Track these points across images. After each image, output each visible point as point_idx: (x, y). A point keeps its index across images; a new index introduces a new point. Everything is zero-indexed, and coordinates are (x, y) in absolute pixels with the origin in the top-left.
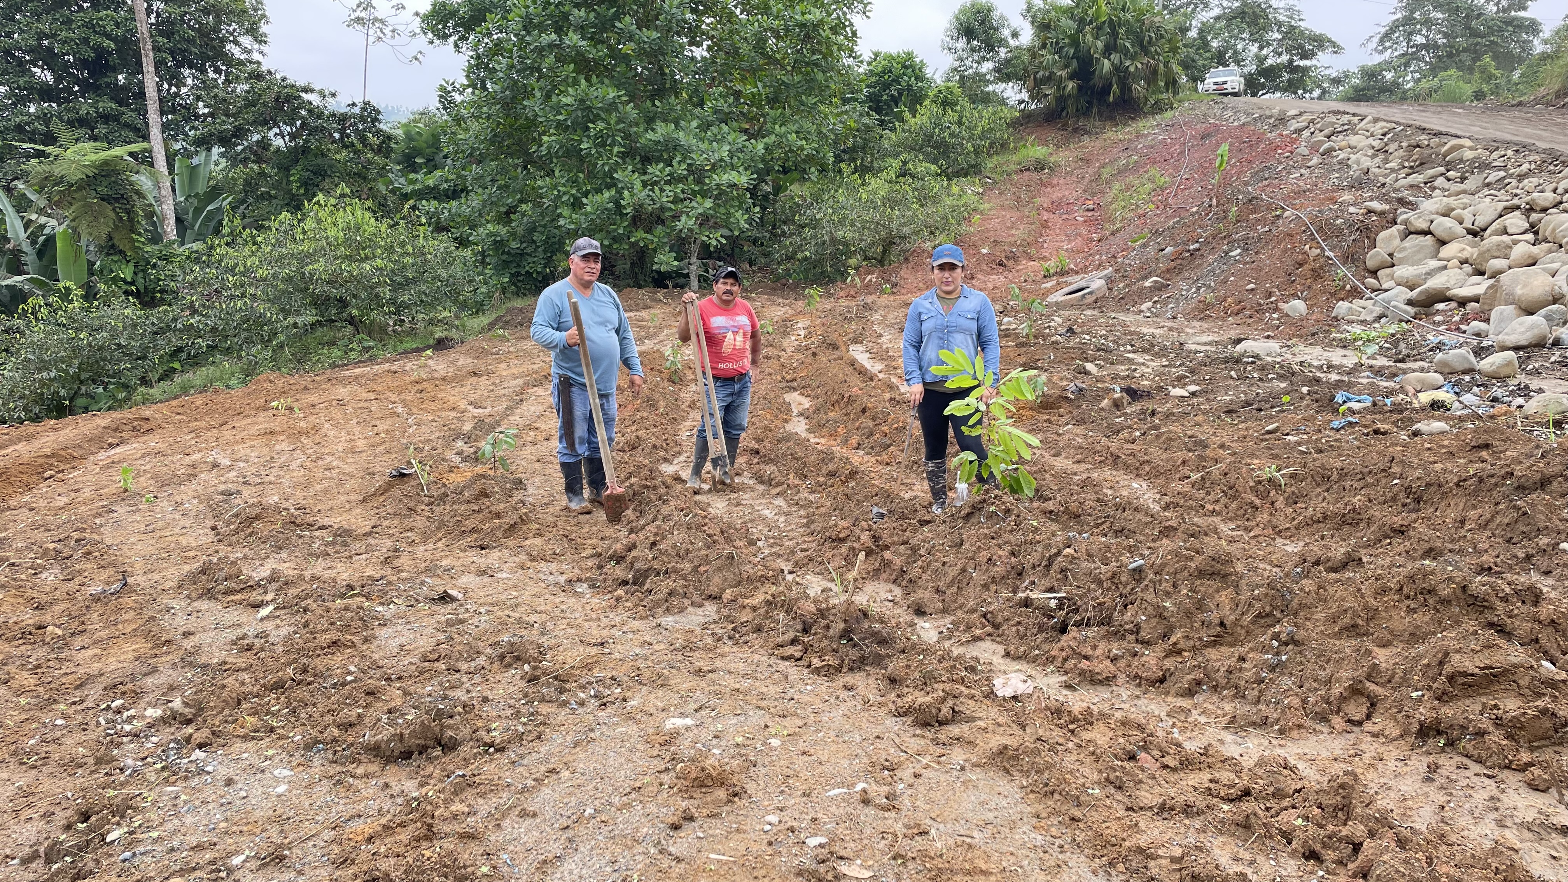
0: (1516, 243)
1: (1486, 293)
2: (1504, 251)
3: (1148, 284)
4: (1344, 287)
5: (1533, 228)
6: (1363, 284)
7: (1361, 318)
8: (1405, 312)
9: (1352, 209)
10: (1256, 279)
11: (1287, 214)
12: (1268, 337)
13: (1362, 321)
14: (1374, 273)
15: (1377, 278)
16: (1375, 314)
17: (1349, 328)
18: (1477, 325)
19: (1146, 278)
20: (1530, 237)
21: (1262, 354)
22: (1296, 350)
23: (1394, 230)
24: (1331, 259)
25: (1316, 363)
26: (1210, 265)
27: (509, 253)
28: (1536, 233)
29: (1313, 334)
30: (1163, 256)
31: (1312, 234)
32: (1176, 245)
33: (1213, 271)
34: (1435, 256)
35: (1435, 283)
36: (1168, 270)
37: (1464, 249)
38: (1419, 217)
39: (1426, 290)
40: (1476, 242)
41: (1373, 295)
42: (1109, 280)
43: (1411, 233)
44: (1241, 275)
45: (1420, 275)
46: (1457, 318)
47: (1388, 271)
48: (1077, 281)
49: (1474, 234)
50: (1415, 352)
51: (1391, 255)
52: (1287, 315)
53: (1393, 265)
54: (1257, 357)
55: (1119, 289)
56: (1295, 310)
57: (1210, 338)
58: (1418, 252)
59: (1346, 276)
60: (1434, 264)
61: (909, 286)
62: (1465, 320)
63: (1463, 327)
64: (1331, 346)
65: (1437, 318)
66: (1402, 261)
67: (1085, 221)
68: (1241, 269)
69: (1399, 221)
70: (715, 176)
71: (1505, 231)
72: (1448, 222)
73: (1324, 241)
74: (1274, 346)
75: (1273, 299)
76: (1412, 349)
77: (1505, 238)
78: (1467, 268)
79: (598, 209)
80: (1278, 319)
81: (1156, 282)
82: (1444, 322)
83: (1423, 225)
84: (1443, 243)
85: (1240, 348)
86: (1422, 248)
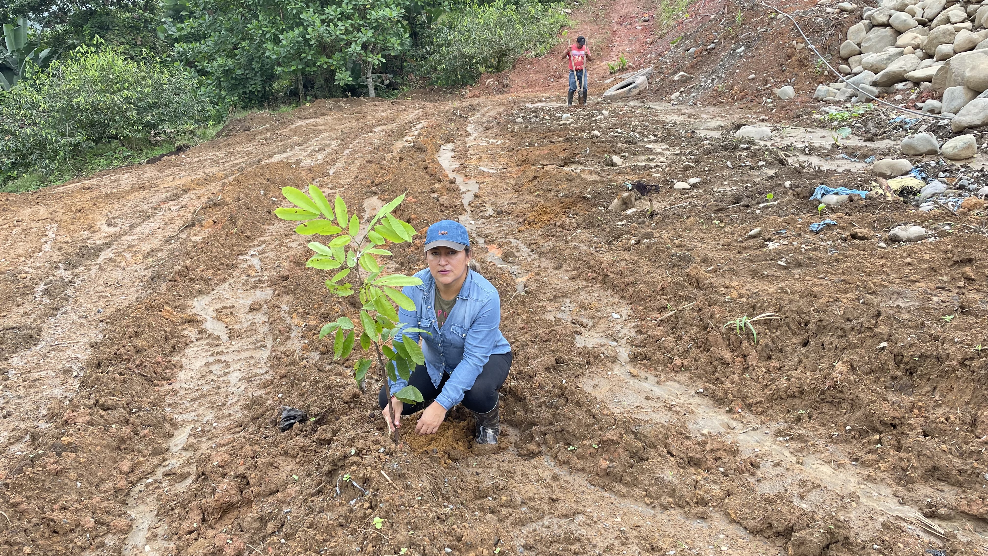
0: (958, 30)
1: (937, 74)
2: (949, 38)
3: (676, 78)
4: (823, 73)
5: (970, 17)
6: (838, 69)
7: (837, 99)
8: (871, 92)
9: (829, 10)
10: (757, 70)
11: (780, 16)
12: (763, 120)
13: (837, 102)
14: (846, 60)
15: (848, 64)
16: (847, 95)
17: (827, 109)
18: (932, 103)
19: (675, 73)
20: (968, 24)
21: (756, 137)
22: (784, 132)
23: (861, 24)
24: (813, 51)
25: (799, 146)
26: (722, 60)
27: (236, 78)
28: (973, 21)
29: (798, 116)
30: (688, 55)
31: (799, 31)
32: (697, 46)
33: (724, 65)
34: (894, 43)
35: (894, 67)
36: (692, 66)
37: (916, 37)
38: (881, 13)
39: (887, 74)
40: (925, 31)
41: (844, 78)
42: (650, 77)
43: (874, 26)
44: (745, 67)
45: (882, 60)
46: (913, 96)
47: (857, 58)
48: (628, 77)
49: (923, 23)
50: (882, 131)
51: (859, 45)
52: (780, 98)
53: (861, 53)
54: (751, 142)
55: (657, 83)
56: (785, 94)
57: (718, 123)
58: (879, 41)
59: (825, 64)
60: (893, 50)
61: (516, 86)
62: (921, 98)
63: (920, 104)
64: (812, 126)
65: (898, 97)
66: (869, 49)
67: (642, 29)
68: (745, 63)
69: (864, 17)
70: (373, 13)
71: (948, 21)
72: (903, 16)
73: (807, 36)
74: (766, 129)
75: (769, 85)
76: (879, 128)
77: (949, 26)
78: (919, 52)
79: (290, 43)
80: (772, 103)
81: (682, 76)
82: (903, 100)
83: (883, 19)
84: (899, 33)
85: (740, 133)
86: (883, 37)
